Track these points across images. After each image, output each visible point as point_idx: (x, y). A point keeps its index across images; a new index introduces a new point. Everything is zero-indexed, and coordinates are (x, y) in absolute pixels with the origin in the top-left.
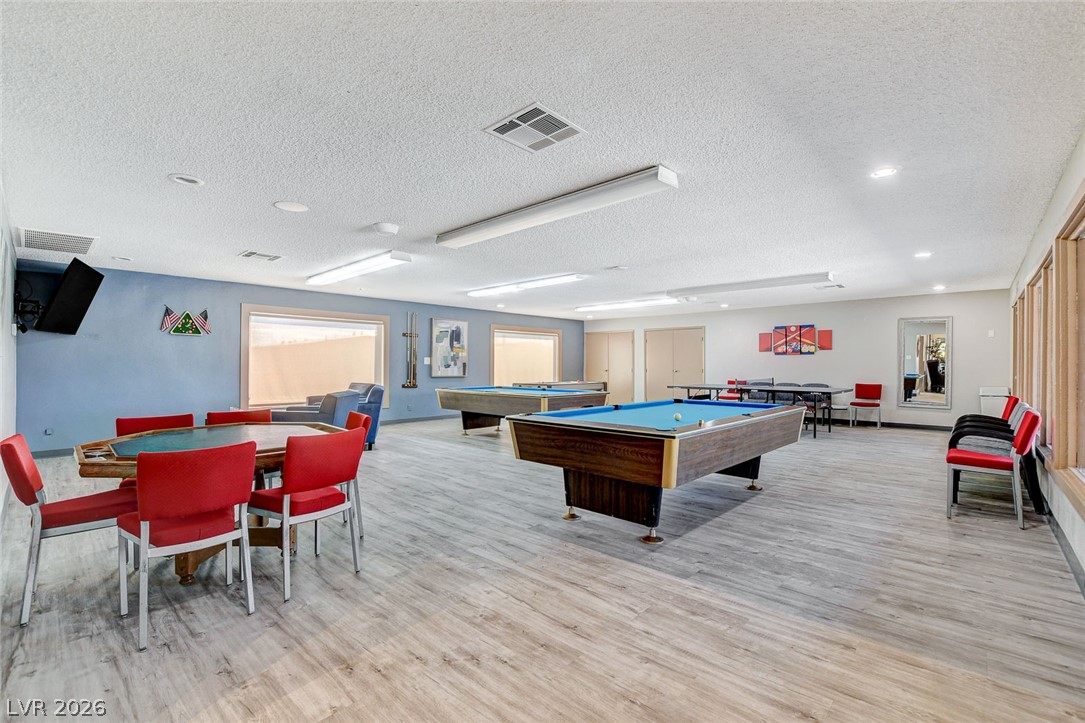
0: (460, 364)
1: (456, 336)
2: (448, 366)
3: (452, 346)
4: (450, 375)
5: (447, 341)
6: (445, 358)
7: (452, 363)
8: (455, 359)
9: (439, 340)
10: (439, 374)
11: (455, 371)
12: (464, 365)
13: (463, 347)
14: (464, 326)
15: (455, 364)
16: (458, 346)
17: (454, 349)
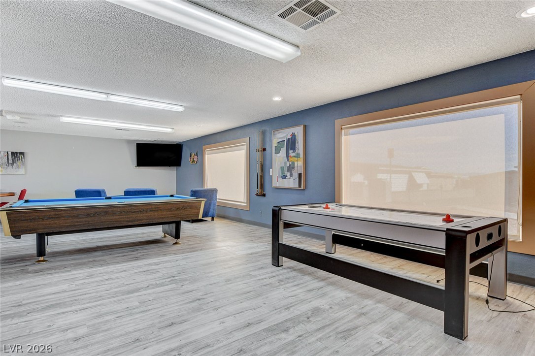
0: (295, 175)
1: (291, 143)
2: (284, 177)
3: (288, 156)
4: (286, 186)
5: (283, 151)
6: (282, 169)
7: (288, 174)
8: (291, 169)
9: (278, 151)
10: (278, 185)
11: (291, 182)
12: (300, 175)
13: (298, 156)
14: (298, 131)
15: (291, 175)
16: (294, 154)
17: (290, 159)
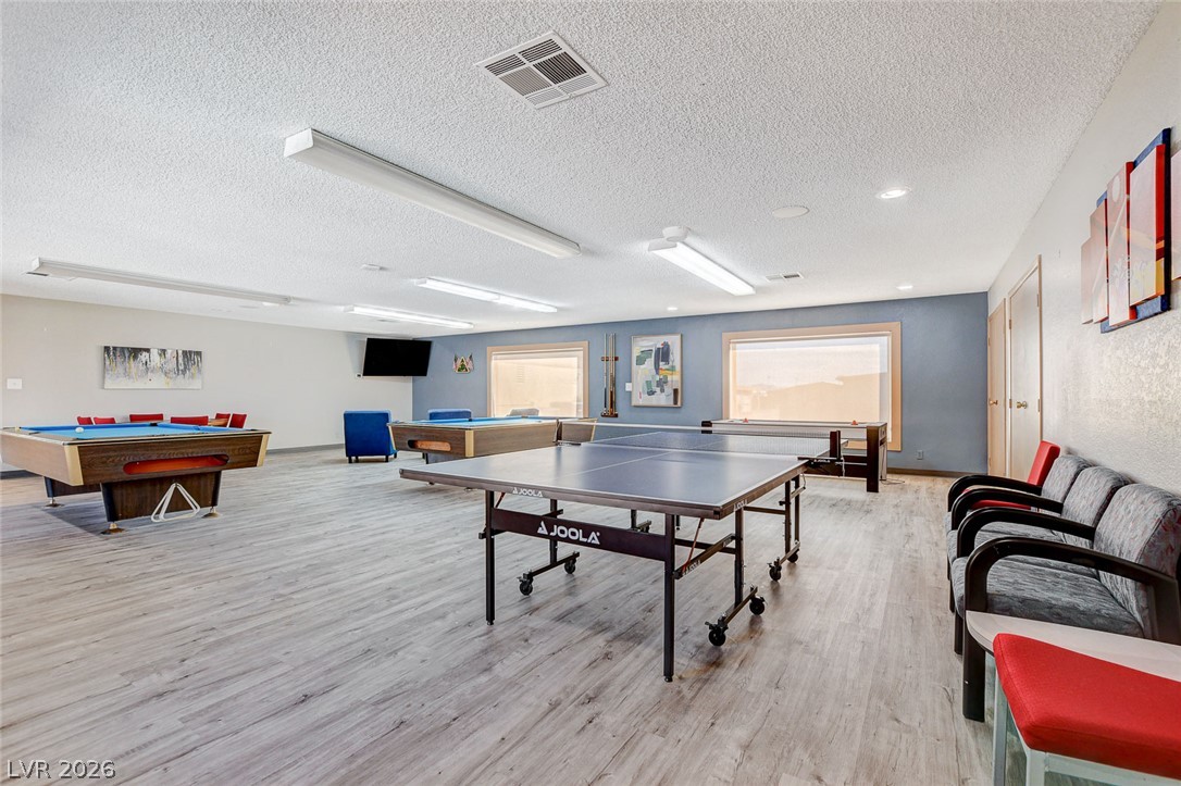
0: (669, 390)
1: (663, 354)
2: (651, 393)
3: (657, 369)
4: (654, 403)
5: (650, 362)
6: (648, 383)
7: (658, 390)
8: (662, 384)
9: (640, 361)
10: (641, 403)
11: (663, 399)
12: (676, 391)
13: (673, 369)
14: (674, 341)
15: (662, 391)
16: (667, 367)
17: (661, 372)
